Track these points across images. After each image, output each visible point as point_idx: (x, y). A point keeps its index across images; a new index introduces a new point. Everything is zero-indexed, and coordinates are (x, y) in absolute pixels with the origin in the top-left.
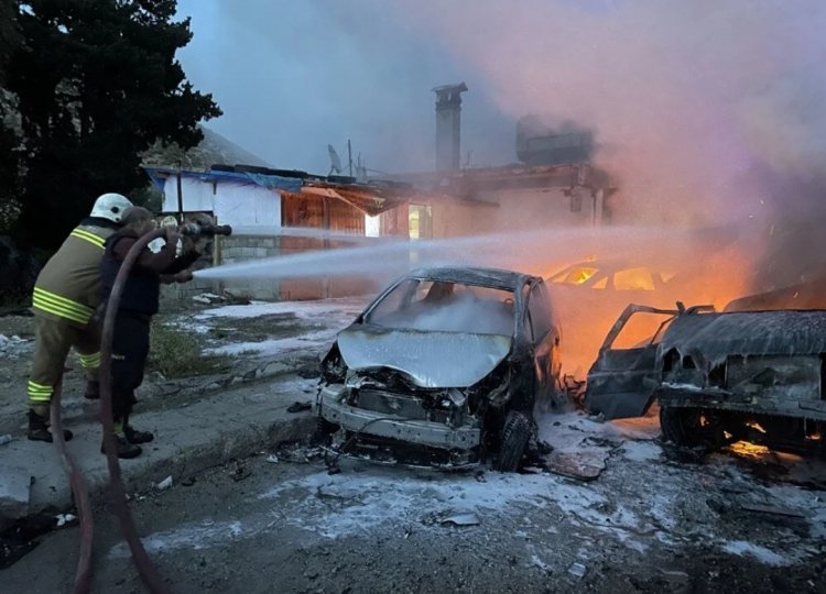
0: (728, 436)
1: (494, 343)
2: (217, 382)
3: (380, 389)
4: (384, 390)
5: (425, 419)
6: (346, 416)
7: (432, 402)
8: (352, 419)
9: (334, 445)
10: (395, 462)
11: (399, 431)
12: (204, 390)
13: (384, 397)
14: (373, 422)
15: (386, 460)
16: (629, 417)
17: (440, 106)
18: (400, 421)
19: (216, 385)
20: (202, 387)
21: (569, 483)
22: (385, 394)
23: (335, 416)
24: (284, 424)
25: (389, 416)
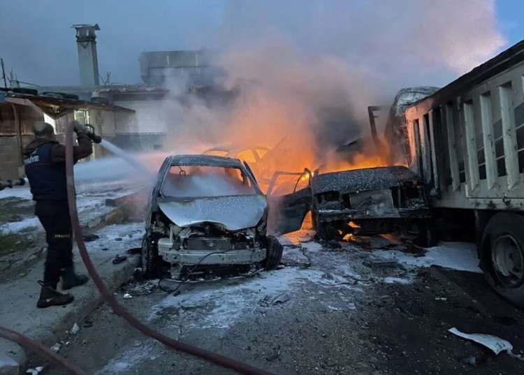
0: (341, 233)
1: (258, 200)
2: (34, 254)
3: (201, 236)
4: (204, 236)
5: (232, 250)
6: (185, 257)
7: (237, 239)
8: (190, 257)
9: (173, 277)
10: (220, 278)
11: (223, 259)
12: (26, 261)
13: (204, 241)
14: (206, 256)
15: (214, 278)
16: (291, 231)
17: (80, 40)
18: (222, 253)
19: (34, 257)
20: (25, 259)
21: (303, 269)
22: (204, 239)
23: (175, 258)
24: (119, 272)
25: (214, 251)
